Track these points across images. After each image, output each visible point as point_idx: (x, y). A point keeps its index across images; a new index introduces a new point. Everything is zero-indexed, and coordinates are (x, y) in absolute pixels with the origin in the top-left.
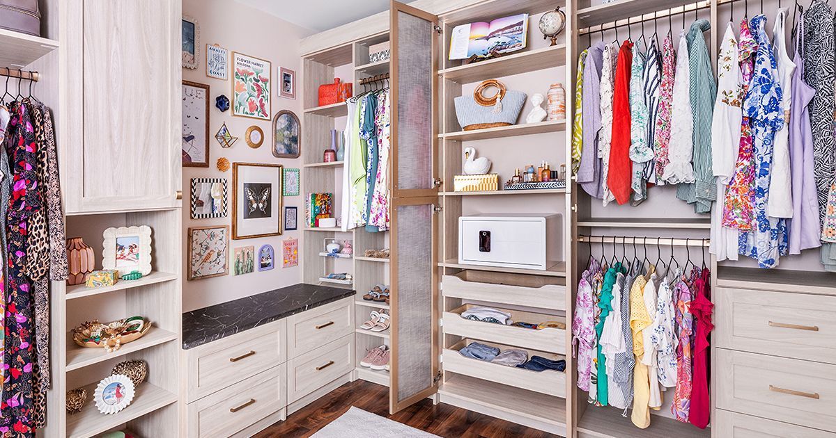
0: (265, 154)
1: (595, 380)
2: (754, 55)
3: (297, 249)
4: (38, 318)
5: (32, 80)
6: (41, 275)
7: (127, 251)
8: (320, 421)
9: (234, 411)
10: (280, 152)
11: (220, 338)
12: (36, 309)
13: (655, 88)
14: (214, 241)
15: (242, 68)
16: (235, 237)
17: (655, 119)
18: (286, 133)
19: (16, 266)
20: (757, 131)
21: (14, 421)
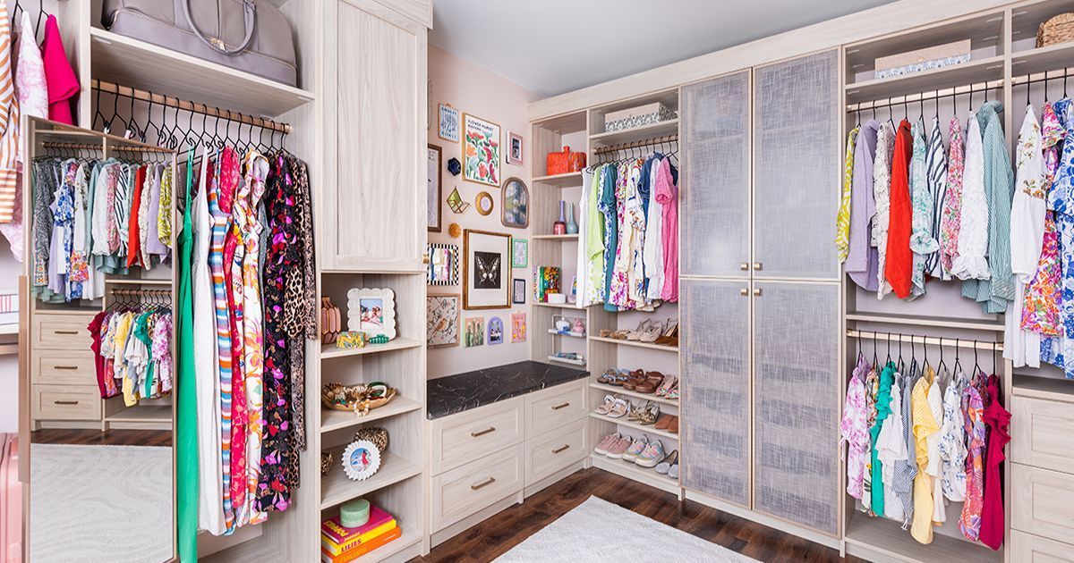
0: (494, 222)
1: (870, 488)
2: (1060, 143)
3: (525, 324)
4: (294, 376)
5: (284, 132)
6: (298, 331)
7: (370, 314)
8: (560, 507)
9: (474, 488)
10: (509, 221)
11: (462, 410)
12: (292, 367)
13: (942, 173)
14: (446, 310)
15: (472, 131)
16: (466, 307)
17: (941, 207)
18: (515, 201)
19: (274, 320)
20: (1064, 226)
21: (271, 479)
